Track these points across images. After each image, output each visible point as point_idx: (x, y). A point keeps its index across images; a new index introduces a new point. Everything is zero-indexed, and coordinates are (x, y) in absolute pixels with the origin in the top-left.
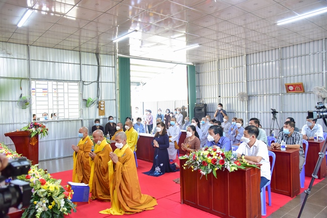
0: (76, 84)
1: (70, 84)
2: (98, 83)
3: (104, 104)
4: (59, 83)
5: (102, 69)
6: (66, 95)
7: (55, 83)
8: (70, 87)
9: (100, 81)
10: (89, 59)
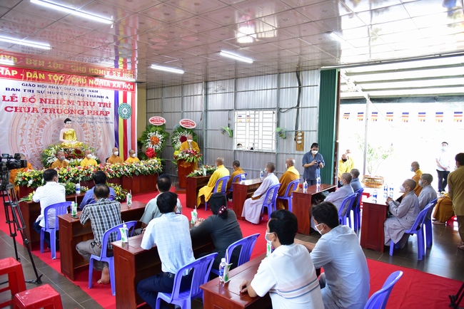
0: (271, 112)
1: (265, 112)
2: (298, 109)
3: (302, 136)
4: (257, 112)
5: (304, 90)
6: (261, 124)
7: (253, 112)
8: (265, 116)
9: (300, 106)
10: (289, 81)
